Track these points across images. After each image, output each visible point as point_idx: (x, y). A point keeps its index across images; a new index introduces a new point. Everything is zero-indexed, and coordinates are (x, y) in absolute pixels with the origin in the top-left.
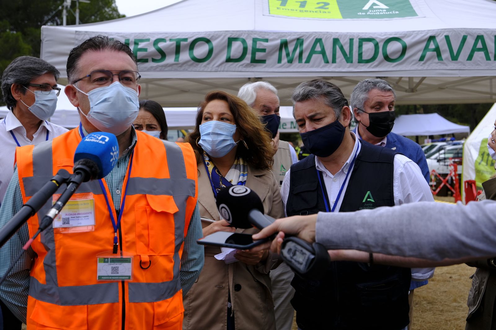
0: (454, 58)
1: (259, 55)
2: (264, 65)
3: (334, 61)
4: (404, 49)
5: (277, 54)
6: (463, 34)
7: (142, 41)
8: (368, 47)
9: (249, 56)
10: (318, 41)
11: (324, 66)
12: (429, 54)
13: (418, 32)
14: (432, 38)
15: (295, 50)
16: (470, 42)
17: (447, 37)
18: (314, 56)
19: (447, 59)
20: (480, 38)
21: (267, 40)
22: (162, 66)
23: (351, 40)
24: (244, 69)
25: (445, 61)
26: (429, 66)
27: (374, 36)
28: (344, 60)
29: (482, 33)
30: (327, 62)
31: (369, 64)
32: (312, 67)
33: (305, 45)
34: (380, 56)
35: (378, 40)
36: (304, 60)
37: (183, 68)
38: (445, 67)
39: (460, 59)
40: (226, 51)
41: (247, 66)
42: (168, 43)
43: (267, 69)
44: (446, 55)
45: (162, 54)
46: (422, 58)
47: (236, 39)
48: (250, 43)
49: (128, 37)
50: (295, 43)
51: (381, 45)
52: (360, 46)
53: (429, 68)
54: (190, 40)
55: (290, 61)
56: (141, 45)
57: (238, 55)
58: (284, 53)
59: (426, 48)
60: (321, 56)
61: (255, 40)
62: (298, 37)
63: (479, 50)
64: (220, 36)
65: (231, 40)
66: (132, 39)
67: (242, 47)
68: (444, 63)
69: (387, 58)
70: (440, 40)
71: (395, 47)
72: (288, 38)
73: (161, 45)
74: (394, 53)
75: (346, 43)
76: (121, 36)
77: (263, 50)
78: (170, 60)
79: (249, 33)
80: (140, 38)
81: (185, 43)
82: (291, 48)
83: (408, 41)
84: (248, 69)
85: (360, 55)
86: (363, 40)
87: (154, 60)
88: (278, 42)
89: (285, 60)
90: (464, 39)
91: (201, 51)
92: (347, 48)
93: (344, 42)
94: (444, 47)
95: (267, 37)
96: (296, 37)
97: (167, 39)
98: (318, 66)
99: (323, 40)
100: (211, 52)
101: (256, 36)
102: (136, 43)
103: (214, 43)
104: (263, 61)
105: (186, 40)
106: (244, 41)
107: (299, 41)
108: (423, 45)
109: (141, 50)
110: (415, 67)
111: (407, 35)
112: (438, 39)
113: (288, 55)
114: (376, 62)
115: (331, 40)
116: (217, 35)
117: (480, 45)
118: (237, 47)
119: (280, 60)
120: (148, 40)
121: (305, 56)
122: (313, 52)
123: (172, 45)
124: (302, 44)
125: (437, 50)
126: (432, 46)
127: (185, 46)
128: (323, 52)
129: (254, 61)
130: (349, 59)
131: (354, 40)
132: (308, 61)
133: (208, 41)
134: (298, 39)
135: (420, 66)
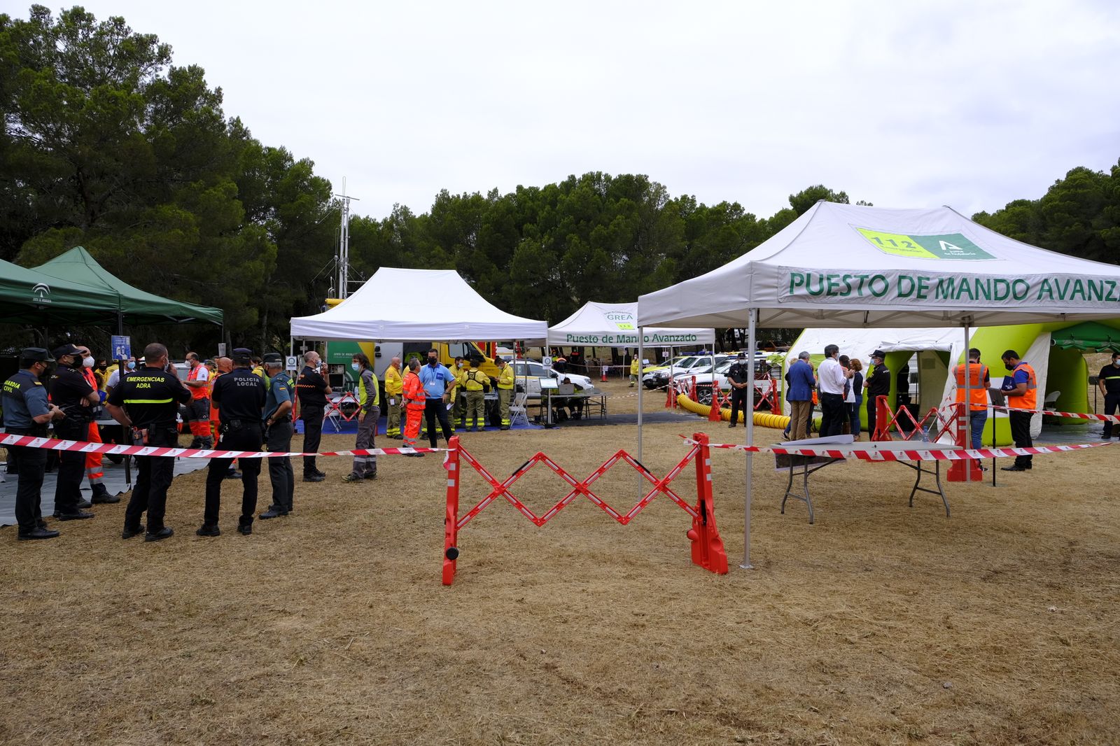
0: (1062, 298)
1: (923, 292)
2: (926, 300)
3: (977, 298)
4: (1028, 288)
5: (935, 290)
6: (1067, 278)
7: (833, 276)
8: (1001, 286)
9: (915, 292)
10: (964, 280)
11: (970, 302)
12: (1044, 293)
13: (1036, 276)
14: (1046, 280)
15: (948, 288)
16: (1072, 284)
17: (1056, 280)
18: (963, 293)
19: (1056, 298)
20: (1078, 281)
21: (928, 279)
22: (850, 299)
23: (988, 280)
24: (911, 303)
25: (1056, 301)
26: (1044, 303)
27: (1005, 278)
28: (984, 297)
29: (1080, 278)
30: (972, 299)
31: (1003, 301)
32: (961, 302)
33: (955, 284)
34: (1011, 294)
35: (1009, 281)
36: (955, 297)
37: (864, 302)
38: (1054, 305)
39: (1065, 298)
40: (897, 287)
41: (914, 300)
42: (854, 279)
43: (928, 304)
44: (1055, 295)
45: (849, 288)
46: (1039, 298)
47: (904, 277)
48: (916, 281)
49: (822, 273)
50: (947, 282)
51: (1011, 285)
52: (995, 286)
53: (1045, 305)
54: (871, 277)
55: (945, 297)
56: (833, 280)
57: (907, 291)
58: (940, 290)
59: (1042, 289)
60: (967, 293)
61: (920, 279)
62: (950, 276)
63: (1078, 291)
64: (892, 274)
65: (901, 278)
66: (825, 275)
67: (911, 284)
68: (1054, 302)
69: (1015, 297)
70: (1051, 282)
71: (1020, 287)
72: (944, 278)
73: (849, 280)
74: (1020, 292)
75: (985, 283)
76: (816, 272)
77: (926, 287)
78: (854, 294)
79: (915, 272)
80: (831, 274)
81: (867, 279)
82: (945, 286)
83: (1030, 282)
84: (914, 303)
85: (996, 293)
86: (997, 281)
87: (842, 294)
88: (937, 281)
89: (941, 296)
90: (1068, 282)
91: (879, 286)
92: (985, 287)
93: (983, 281)
94: (1054, 288)
95: (928, 276)
96: (949, 277)
97: (852, 276)
98: (965, 302)
99: (968, 280)
100: (887, 287)
101: (920, 275)
102: (829, 279)
103: (889, 280)
104: (925, 297)
105: (867, 276)
106: (911, 279)
107: (951, 281)
108: (1040, 286)
109: (834, 284)
110: (1034, 305)
111: (1029, 277)
112: (1050, 282)
113: (943, 292)
114: (1007, 300)
115: (974, 280)
116: (890, 273)
117: (1078, 288)
118: (905, 284)
119: (937, 297)
120: (838, 276)
121: (956, 292)
122: (961, 290)
123: (858, 280)
124: (953, 283)
125: (1050, 290)
126: (1046, 287)
127: (867, 282)
128: (969, 290)
129: (920, 297)
130: (988, 297)
131: (991, 281)
132: (958, 298)
133: (883, 278)
134: (950, 279)
135: (1037, 304)
